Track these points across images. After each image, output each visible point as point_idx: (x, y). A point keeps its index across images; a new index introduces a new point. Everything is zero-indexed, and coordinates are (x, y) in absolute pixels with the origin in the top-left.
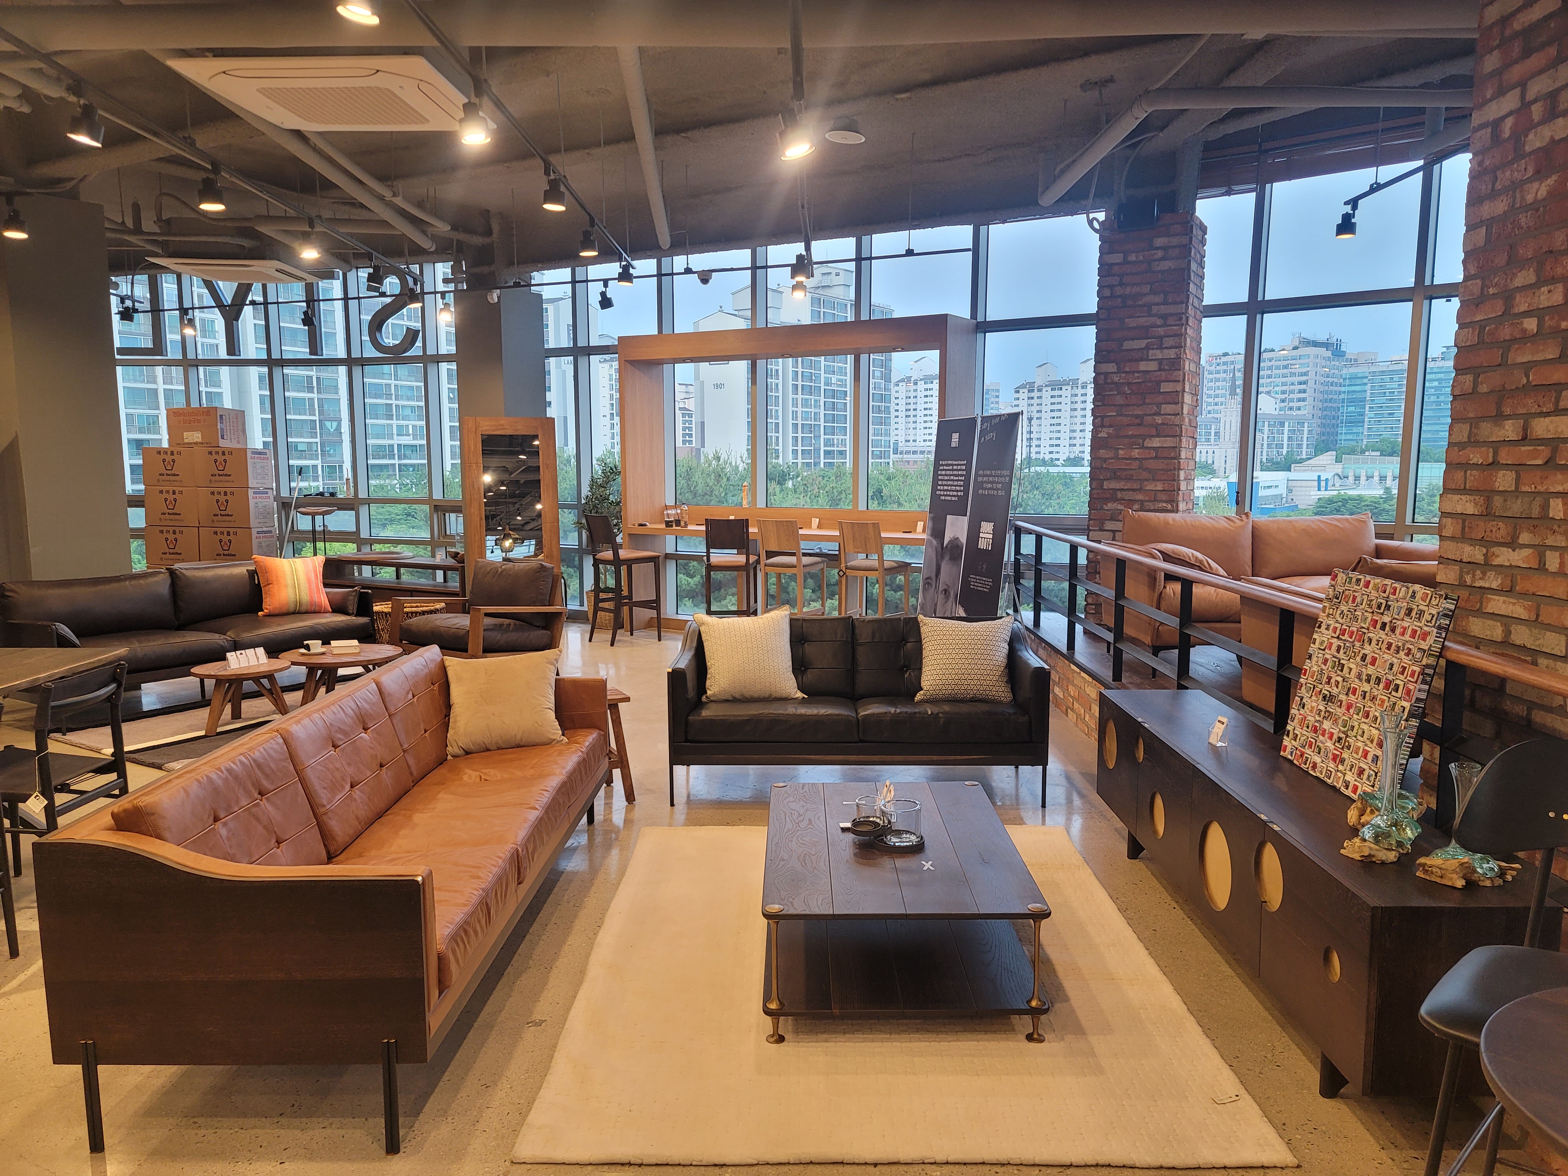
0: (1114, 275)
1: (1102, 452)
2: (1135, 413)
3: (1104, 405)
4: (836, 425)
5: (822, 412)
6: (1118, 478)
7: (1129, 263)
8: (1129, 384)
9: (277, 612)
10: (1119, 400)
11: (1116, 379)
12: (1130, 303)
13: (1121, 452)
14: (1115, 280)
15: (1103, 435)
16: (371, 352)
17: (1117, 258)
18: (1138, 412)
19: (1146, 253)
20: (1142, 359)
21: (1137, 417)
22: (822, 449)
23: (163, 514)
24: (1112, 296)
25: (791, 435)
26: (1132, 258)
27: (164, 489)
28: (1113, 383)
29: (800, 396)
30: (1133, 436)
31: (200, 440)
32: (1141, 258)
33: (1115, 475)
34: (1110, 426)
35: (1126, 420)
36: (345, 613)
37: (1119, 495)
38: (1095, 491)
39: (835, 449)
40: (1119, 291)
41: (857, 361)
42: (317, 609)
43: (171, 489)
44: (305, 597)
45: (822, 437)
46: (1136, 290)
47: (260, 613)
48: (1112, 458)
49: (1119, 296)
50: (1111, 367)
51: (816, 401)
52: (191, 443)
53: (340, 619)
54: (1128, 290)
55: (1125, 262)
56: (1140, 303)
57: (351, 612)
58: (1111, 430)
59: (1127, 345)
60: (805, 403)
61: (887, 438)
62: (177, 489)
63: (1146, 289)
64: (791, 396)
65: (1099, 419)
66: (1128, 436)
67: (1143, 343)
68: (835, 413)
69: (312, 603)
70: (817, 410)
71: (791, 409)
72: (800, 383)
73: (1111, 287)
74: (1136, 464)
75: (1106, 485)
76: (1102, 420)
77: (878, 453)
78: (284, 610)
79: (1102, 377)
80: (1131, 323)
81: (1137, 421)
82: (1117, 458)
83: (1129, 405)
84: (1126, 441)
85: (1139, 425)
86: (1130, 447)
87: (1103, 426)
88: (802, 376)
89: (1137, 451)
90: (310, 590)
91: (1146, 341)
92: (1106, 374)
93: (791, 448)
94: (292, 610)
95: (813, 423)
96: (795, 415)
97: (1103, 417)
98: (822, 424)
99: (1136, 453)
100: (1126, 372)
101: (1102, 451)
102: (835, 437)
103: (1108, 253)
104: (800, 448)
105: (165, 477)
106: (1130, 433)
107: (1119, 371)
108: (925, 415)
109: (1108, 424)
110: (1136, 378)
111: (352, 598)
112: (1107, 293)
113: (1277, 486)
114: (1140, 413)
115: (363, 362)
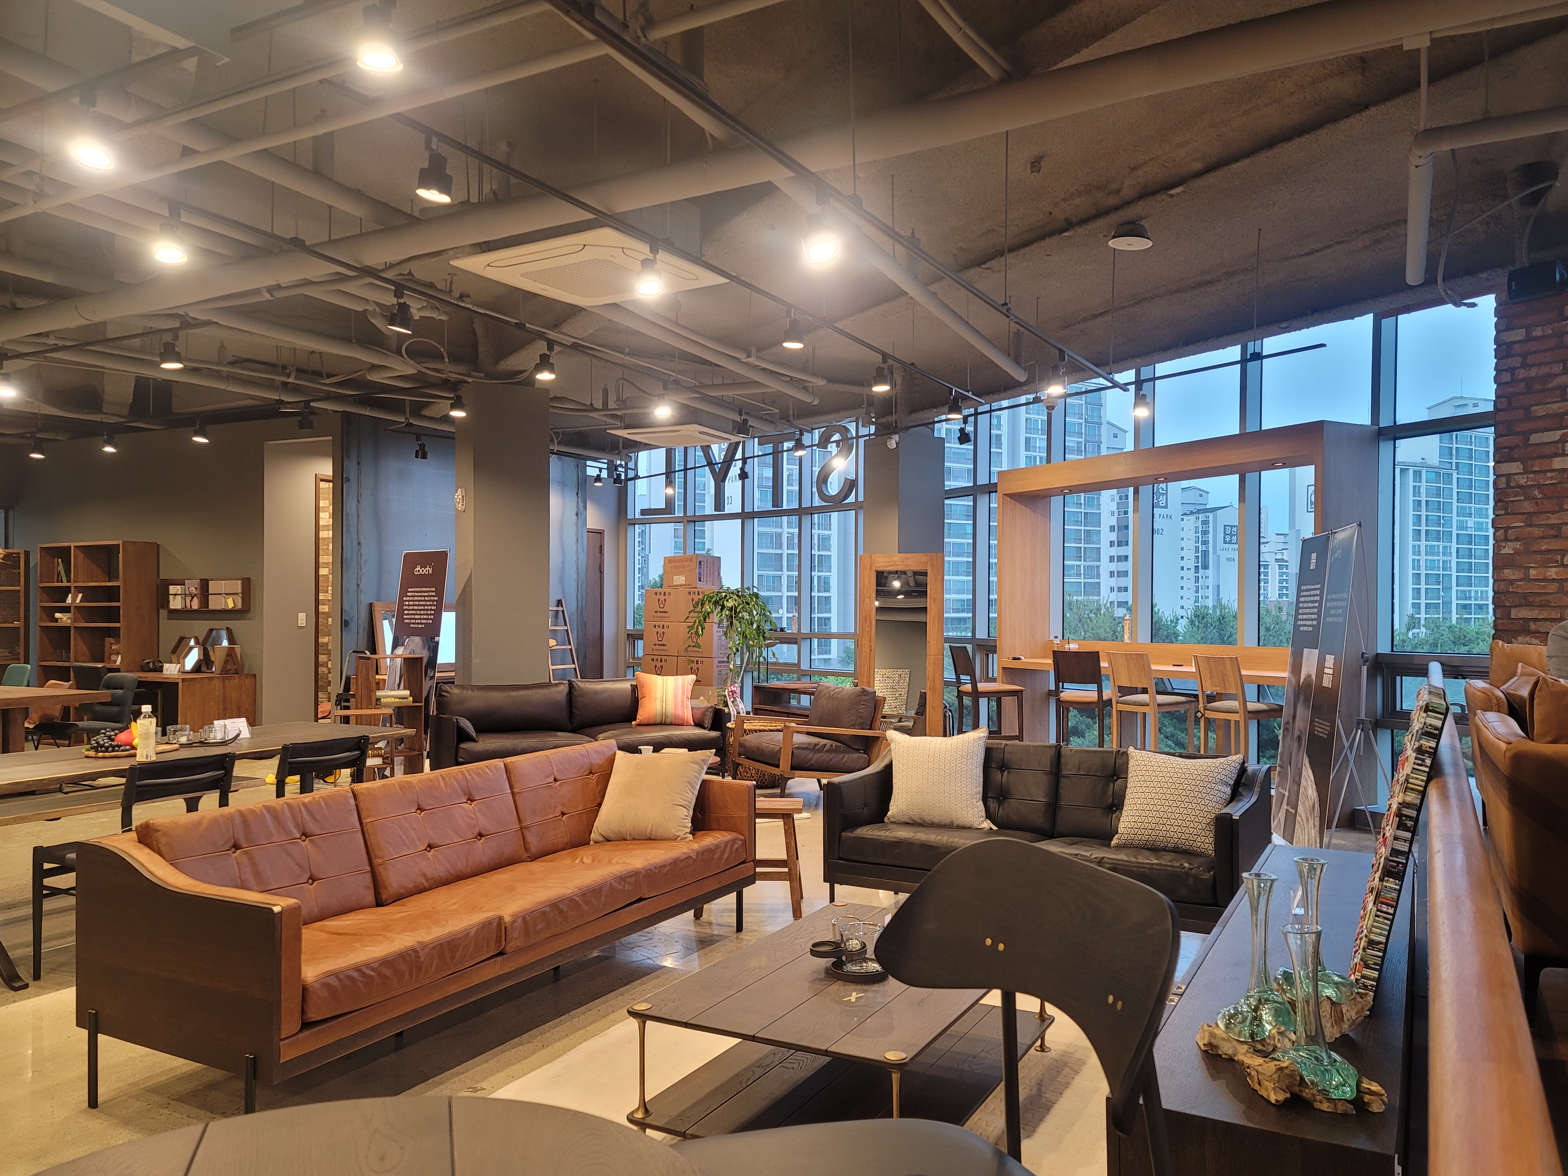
0: (1513, 356)
1: (1508, 573)
2: (1550, 522)
3: (1507, 514)
5: (1454, 560)
6: (1529, 605)
7: (1536, 339)
8: (1539, 486)
9: (646, 722)
10: (1528, 507)
11: (1522, 481)
12: (1537, 386)
13: (1532, 572)
14: (1516, 362)
15: (1507, 550)
16: (817, 502)
17: (1518, 335)
18: (1554, 520)
19: (1555, 324)
20: (1556, 455)
21: (1552, 526)
22: (1454, 602)
23: (655, 645)
24: (1512, 381)
25: (1411, 586)
26: (1538, 332)
27: (657, 623)
28: (1520, 487)
29: (1423, 543)
30: (1548, 551)
31: (684, 583)
32: (1550, 332)
33: (1526, 601)
34: (1517, 539)
35: (1537, 532)
36: (704, 728)
37: (1533, 626)
38: (1499, 621)
39: (1473, 602)
40: (1521, 374)
41: (1242, 481)
42: (680, 722)
43: (661, 624)
44: (670, 709)
45: (1454, 588)
46: (1544, 370)
47: (634, 723)
48: (1520, 580)
49: (1522, 380)
50: (1515, 467)
51: (1445, 548)
52: (678, 586)
53: (698, 732)
54: (1533, 372)
55: (1529, 339)
56: (1550, 386)
57: (706, 726)
58: (1517, 545)
59: (1535, 439)
60: (1430, 551)
62: (666, 624)
63: (1557, 368)
64: (1411, 543)
65: (1501, 532)
66: (1540, 552)
67: (1556, 435)
68: (1473, 561)
69: (676, 717)
70: (1446, 558)
71: (1411, 557)
72: (1423, 528)
73: (1512, 370)
74: (1553, 587)
75: (1514, 613)
76: (1506, 533)
78: (652, 721)
79: (1504, 480)
80: (1539, 411)
81: (1553, 532)
82: (1527, 579)
83: (1541, 513)
84: (1539, 557)
85: (1555, 537)
86: (1545, 565)
87: (1506, 540)
88: (1427, 520)
89: (1554, 570)
90: (676, 704)
91: (1560, 432)
92: (1509, 476)
93: (1411, 601)
94: (658, 721)
95: (1441, 572)
96: (1417, 565)
97: (1506, 529)
98: (1454, 574)
99: (1552, 573)
100: (1535, 472)
101: (1506, 571)
103: (1507, 330)
104: (1423, 601)
105: (659, 614)
106: (1544, 548)
107: (1526, 471)
109: (1513, 538)
110: (1548, 479)
111: (708, 713)
112: (1506, 377)
114: (1556, 522)
115: (812, 511)
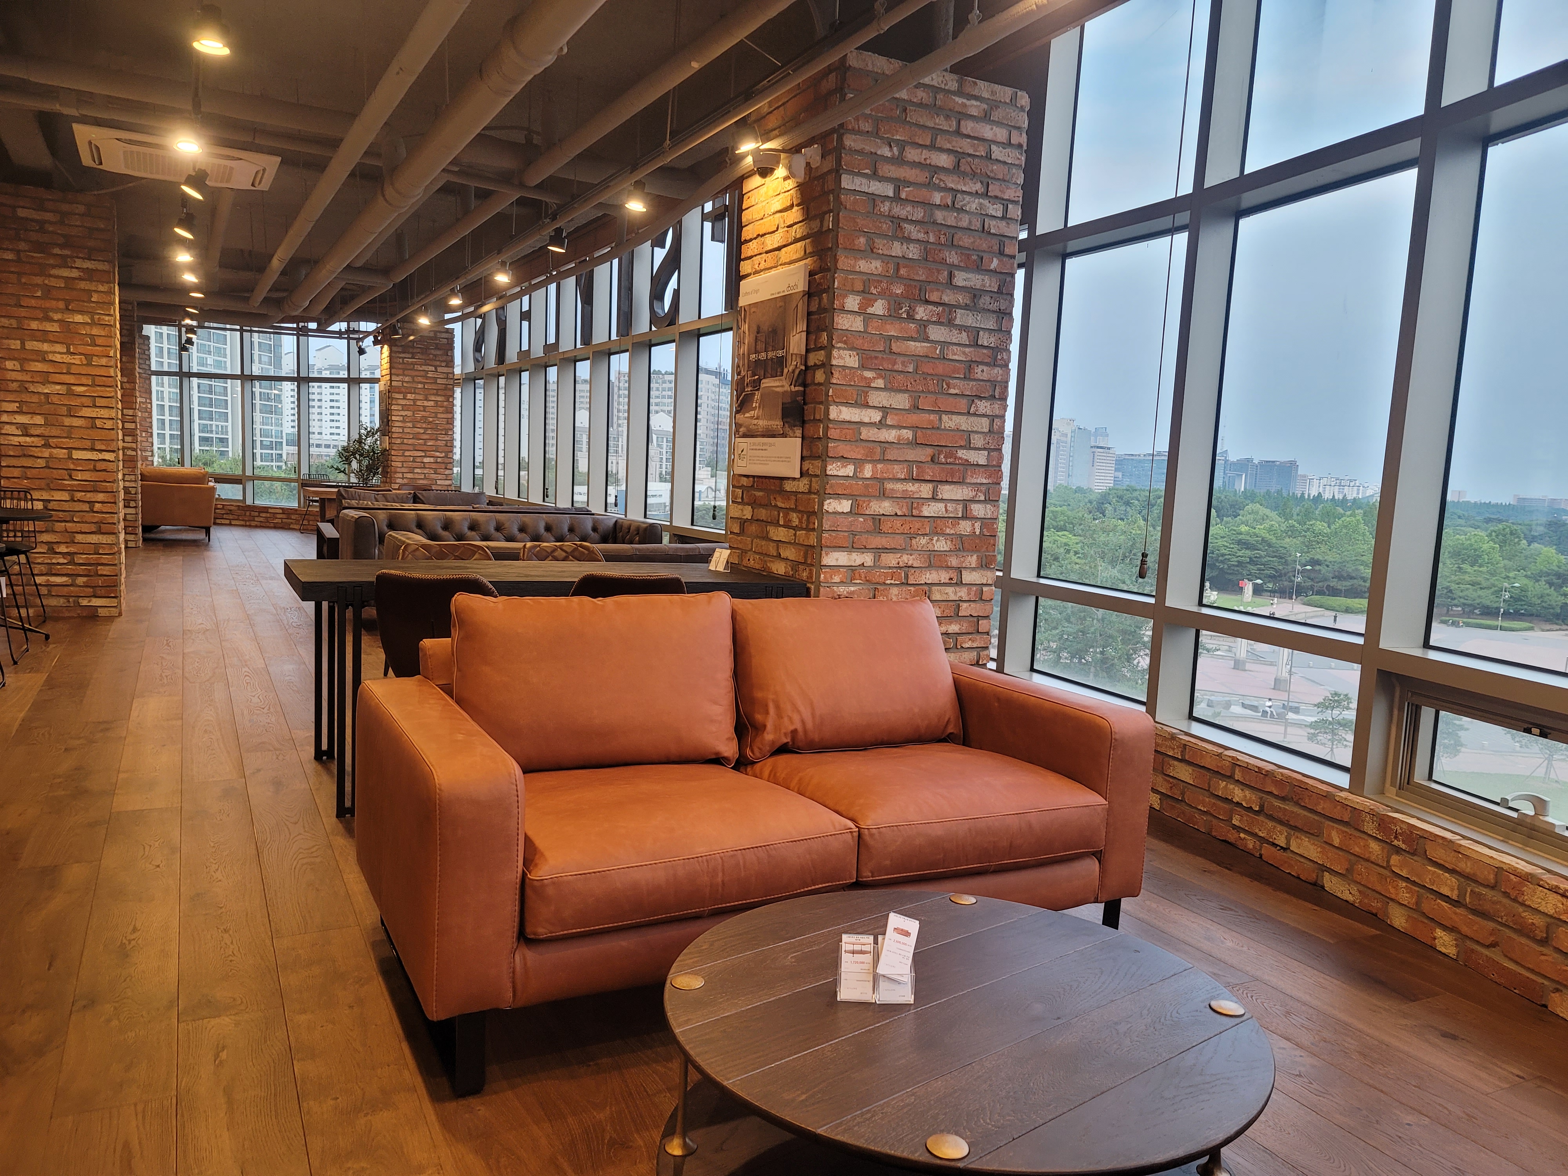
4: (214, 409)
61: (279, 429)
77: (268, 444)
102: (214, 423)
108: (332, 407)
113: (660, 496)
